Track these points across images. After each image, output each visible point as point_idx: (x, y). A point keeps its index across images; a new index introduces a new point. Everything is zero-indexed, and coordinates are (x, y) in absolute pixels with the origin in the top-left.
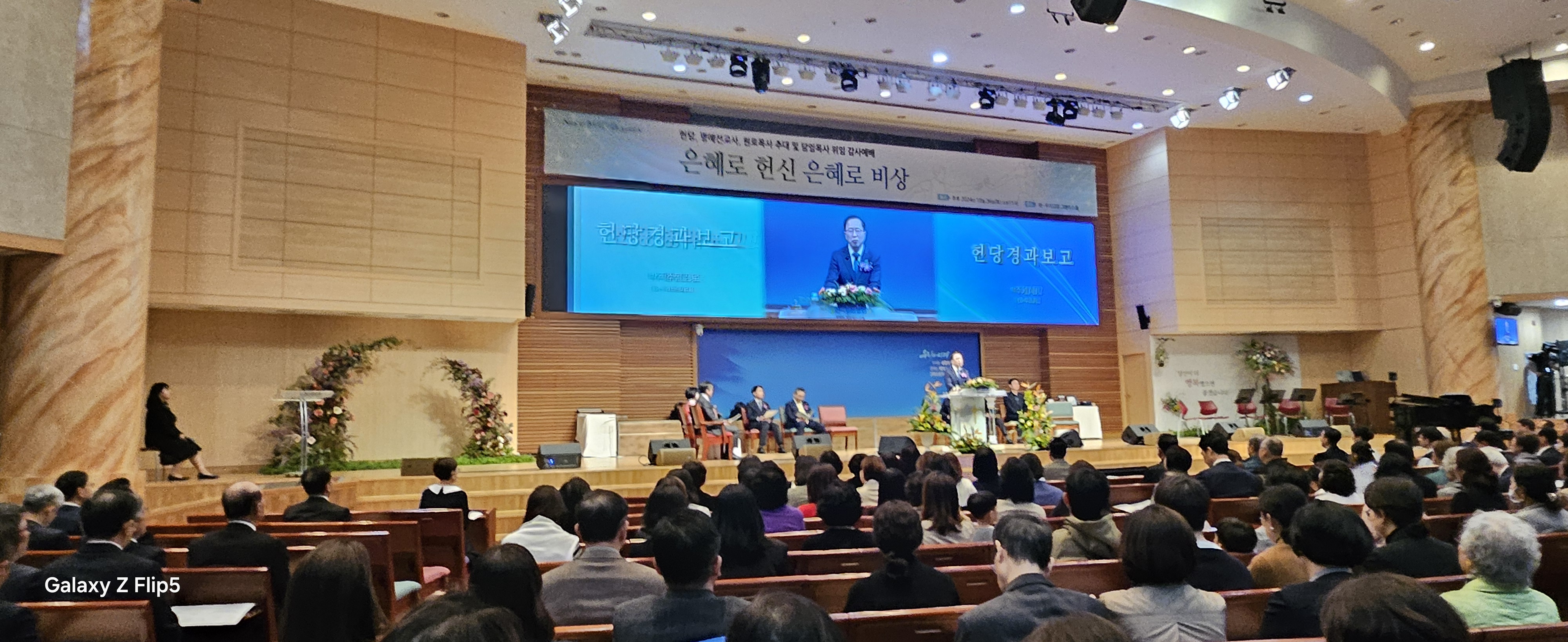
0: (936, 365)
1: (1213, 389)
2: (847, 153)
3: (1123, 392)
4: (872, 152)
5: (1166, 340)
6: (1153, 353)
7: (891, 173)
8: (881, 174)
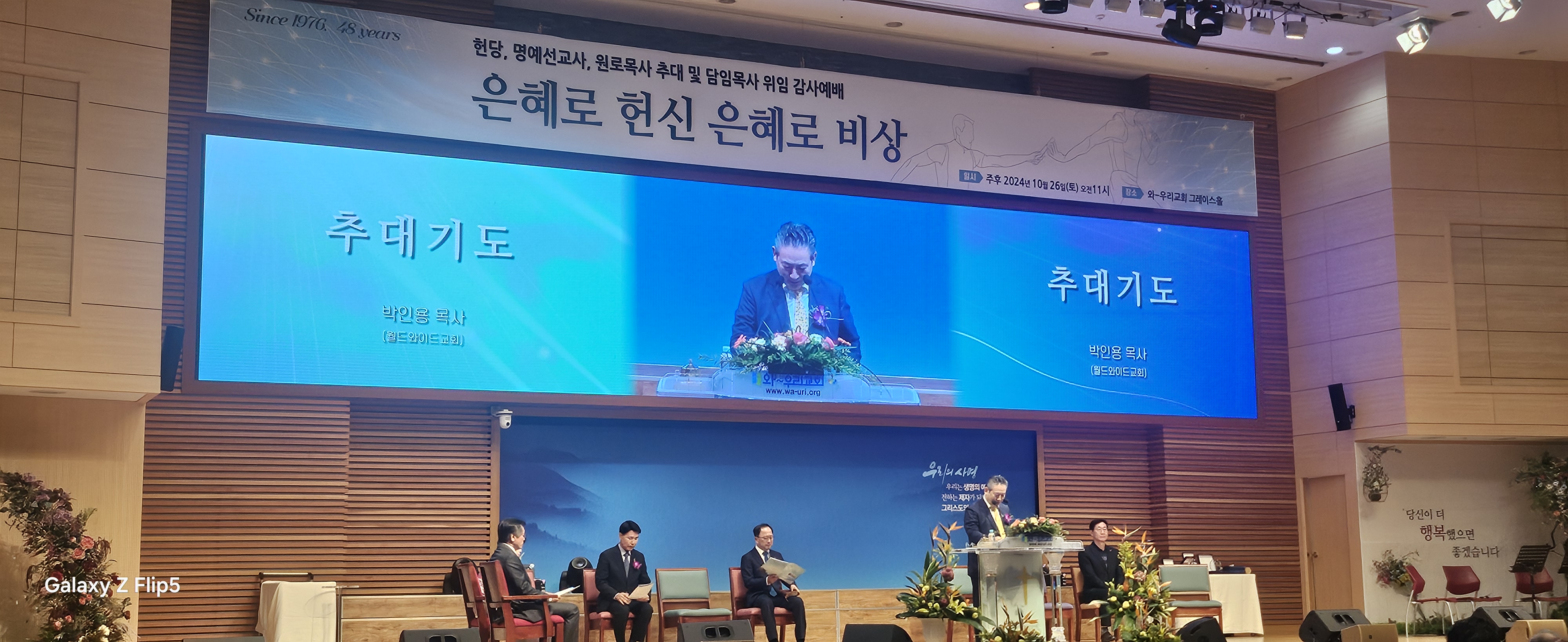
0: (952, 491)
1: (1472, 544)
2: (791, 89)
3: (1304, 549)
4: (839, 90)
5: (1384, 450)
6: (1359, 475)
7: (873, 129)
8: (854, 130)
